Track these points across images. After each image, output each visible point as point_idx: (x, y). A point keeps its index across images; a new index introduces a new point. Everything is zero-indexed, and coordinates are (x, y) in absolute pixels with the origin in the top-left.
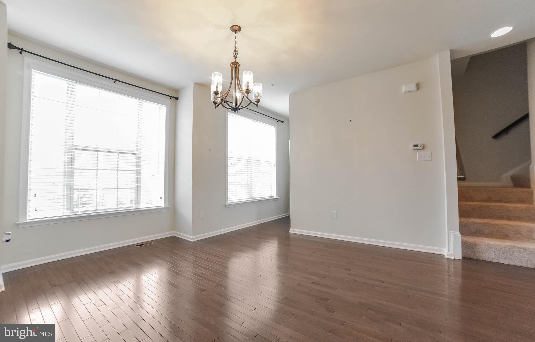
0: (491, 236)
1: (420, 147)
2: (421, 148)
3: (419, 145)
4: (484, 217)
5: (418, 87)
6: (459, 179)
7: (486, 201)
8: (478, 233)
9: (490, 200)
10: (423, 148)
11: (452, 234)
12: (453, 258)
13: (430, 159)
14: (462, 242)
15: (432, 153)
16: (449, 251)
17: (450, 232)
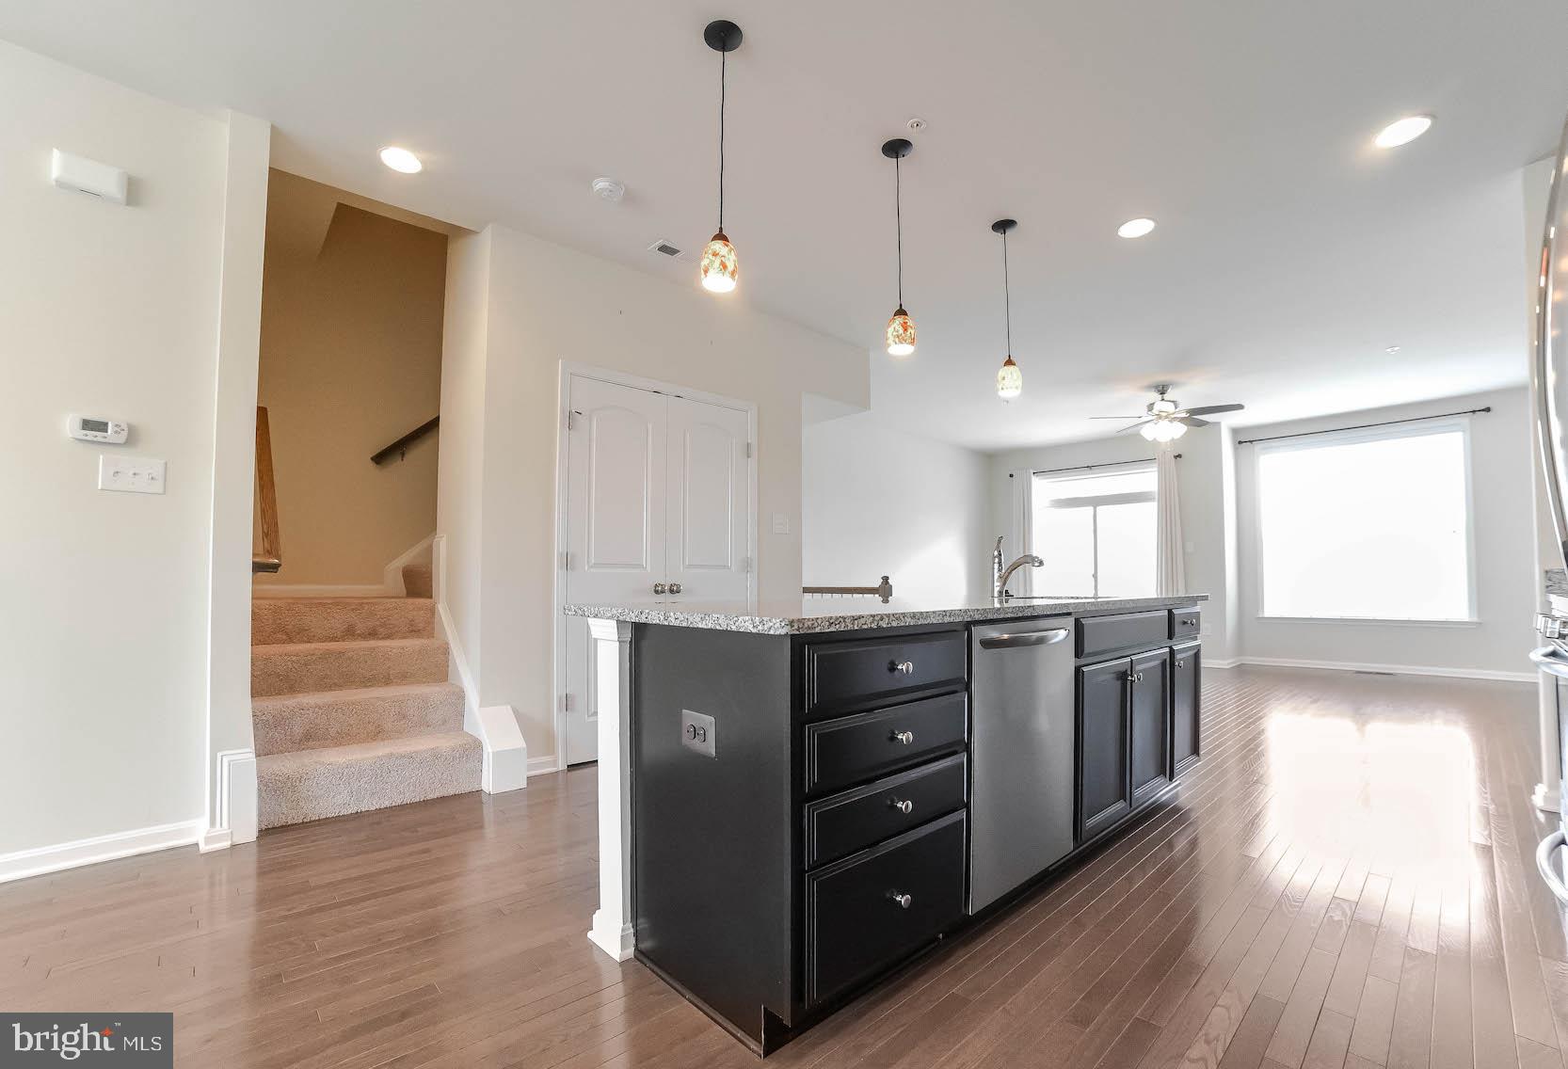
0: (343, 738)
1: (116, 432)
2: (122, 438)
3: (110, 425)
4: (330, 687)
5: (134, 192)
6: (257, 567)
7: (343, 639)
8: (311, 739)
9: (350, 633)
10: (126, 443)
11: (224, 759)
12: (227, 844)
13: (158, 487)
14: (260, 778)
15: (166, 464)
16: (213, 823)
17: (219, 755)
